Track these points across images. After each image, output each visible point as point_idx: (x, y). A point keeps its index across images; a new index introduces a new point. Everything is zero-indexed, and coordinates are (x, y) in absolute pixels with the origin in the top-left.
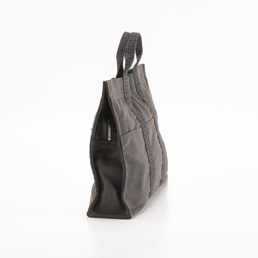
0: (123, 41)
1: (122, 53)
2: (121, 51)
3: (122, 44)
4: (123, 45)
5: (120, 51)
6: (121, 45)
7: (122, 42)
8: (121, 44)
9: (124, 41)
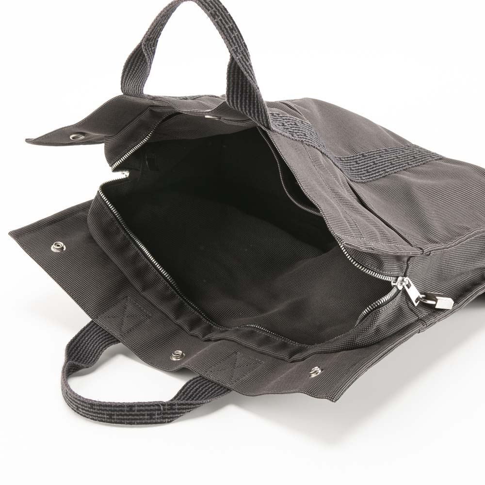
0: (120, 417)
1: (160, 410)
2: (154, 415)
3: (130, 417)
4: (133, 415)
5: (157, 416)
6: (137, 419)
7: (124, 419)
8: (132, 419)
9: (121, 415)
